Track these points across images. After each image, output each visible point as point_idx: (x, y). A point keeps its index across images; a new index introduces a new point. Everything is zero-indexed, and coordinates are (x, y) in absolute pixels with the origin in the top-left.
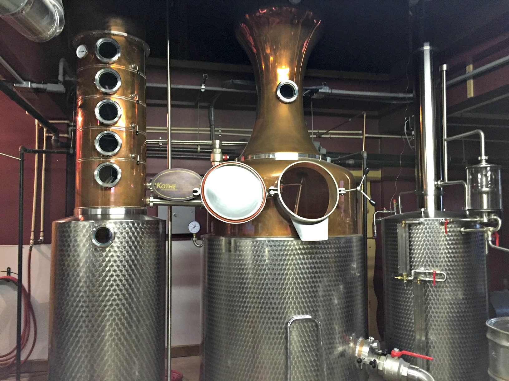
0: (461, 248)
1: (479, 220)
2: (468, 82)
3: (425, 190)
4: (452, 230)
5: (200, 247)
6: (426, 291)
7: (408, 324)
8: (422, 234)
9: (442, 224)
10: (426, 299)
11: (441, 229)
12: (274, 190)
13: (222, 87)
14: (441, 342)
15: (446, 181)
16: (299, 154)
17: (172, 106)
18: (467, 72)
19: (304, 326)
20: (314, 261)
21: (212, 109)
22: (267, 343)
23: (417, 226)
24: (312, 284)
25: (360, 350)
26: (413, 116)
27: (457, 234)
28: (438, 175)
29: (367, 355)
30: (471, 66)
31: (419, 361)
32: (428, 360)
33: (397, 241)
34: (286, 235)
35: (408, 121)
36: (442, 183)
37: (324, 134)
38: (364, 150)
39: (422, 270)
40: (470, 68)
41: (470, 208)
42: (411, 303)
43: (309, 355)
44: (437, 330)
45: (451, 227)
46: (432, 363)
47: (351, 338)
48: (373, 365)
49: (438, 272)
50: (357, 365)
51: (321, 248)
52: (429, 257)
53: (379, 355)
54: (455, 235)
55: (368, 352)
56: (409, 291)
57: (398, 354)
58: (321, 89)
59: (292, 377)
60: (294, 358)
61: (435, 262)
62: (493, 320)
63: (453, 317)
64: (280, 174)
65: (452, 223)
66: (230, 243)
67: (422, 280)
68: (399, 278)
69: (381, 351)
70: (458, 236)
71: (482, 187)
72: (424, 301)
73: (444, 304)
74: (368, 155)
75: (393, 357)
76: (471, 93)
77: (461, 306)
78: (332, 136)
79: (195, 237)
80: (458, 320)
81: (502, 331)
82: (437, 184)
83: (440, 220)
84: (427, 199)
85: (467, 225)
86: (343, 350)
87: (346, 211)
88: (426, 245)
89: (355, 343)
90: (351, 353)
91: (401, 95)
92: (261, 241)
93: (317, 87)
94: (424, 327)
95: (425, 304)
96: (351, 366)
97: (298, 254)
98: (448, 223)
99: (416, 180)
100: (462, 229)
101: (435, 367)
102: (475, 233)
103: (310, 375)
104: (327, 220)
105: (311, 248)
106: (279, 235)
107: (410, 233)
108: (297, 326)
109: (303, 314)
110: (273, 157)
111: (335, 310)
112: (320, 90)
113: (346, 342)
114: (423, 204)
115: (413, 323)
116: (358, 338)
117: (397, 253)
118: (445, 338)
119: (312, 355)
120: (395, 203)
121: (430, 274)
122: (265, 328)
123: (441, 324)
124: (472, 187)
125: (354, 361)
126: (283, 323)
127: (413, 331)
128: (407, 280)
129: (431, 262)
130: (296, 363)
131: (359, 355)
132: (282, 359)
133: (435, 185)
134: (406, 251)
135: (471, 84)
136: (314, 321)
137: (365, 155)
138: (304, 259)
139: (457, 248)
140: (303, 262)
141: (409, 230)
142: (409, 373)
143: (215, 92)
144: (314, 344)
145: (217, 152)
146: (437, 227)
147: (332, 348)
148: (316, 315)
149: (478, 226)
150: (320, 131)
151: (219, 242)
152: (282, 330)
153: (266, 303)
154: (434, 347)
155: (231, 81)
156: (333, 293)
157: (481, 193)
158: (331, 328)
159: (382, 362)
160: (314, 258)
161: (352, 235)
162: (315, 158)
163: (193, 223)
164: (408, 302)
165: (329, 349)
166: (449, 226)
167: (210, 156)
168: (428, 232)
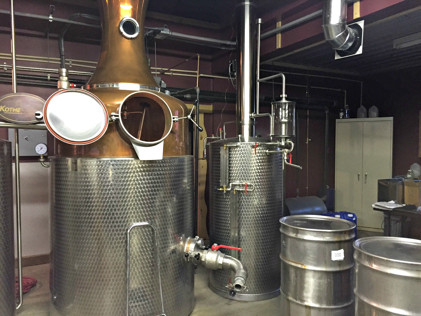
0: (266, 165)
1: (279, 144)
2: (277, 35)
3: (242, 120)
4: (260, 151)
5: (48, 167)
6: (240, 199)
7: (226, 224)
8: (238, 155)
9: (253, 147)
10: (240, 205)
11: (252, 151)
12: (115, 116)
13: (70, 19)
14: (249, 236)
15: (258, 114)
16: (140, 85)
17: (16, 33)
18: (277, 27)
19: (142, 231)
20: (151, 177)
21: (62, 40)
22: (110, 247)
23: (235, 149)
24: (149, 197)
25: (188, 247)
26: (235, 60)
27: (264, 154)
28: (252, 110)
29: (193, 250)
30: (280, 22)
31: (233, 252)
32: (239, 251)
33: (220, 161)
34: (127, 155)
35: (232, 64)
36: (255, 115)
37: (166, 71)
38: (197, 86)
39: (237, 182)
40: (279, 24)
41: (273, 135)
42: (228, 209)
43: (145, 254)
44: (247, 228)
45: (260, 149)
46: (242, 252)
47: (181, 238)
48: (197, 257)
49: (249, 184)
50: (185, 259)
51: (158, 166)
52: (243, 173)
53: (202, 249)
54: (262, 156)
55: (194, 248)
56: (227, 199)
57: (217, 247)
58: (163, 30)
59: (131, 273)
60: (133, 258)
61: (247, 176)
62: (285, 218)
63: (258, 217)
64: (121, 102)
65: (260, 146)
66: (76, 163)
67: (237, 191)
68: (221, 189)
69: (204, 247)
70: (264, 156)
71: (282, 119)
72: (238, 206)
73: (252, 208)
74: (200, 91)
75: (213, 250)
76: (279, 46)
77: (264, 209)
78: (174, 74)
79: (42, 158)
80: (262, 220)
81: (289, 226)
82: (252, 116)
83: (251, 144)
84: (243, 127)
85: (270, 148)
86: (174, 248)
87: (180, 136)
88: (241, 163)
89: (184, 242)
90: (181, 250)
91: (228, 43)
92: (104, 161)
93: (160, 29)
94: (237, 226)
95: (239, 208)
96: (180, 261)
97: (137, 172)
98: (257, 146)
99: (236, 113)
100: (267, 151)
101: (244, 256)
102: (276, 154)
103: (147, 270)
104: (162, 143)
105: (149, 167)
106: (121, 156)
107: (230, 154)
108: (136, 231)
109: (141, 221)
110: (117, 87)
111: (168, 217)
112: (162, 32)
113: (176, 241)
114: (240, 131)
115: (229, 224)
116: (187, 238)
117: (220, 170)
118: (252, 234)
119: (149, 254)
120: (221, 131)
121: (243, 185)
122: (108, 235)
123: (249, 223)
124: (275, 119)
125: (182, 257)
126: (124, 230)
127: (229, 230)
128: (226, 191)
129: (244, 176)
130: (134, 262)
131: (187, 251)
132: (122, 260)
133: (250, 117)
134: (226, 168)
135: (279, 37)
136: (150, 226)
137: (198, 90)
138: (142, 176)
139: (263, 165)
140: (142, 178)
141: (229, 152)
142: (224, 261)
143: (64, 23)
144: (150, 245)
145: (64, 80)
146: (249, 149)
147: (165, 247)
148: (152, 222)
149: (279, 149)
150: (163, 69)
151: (64, 162)
152: (123, 236)
153: (109, 214)
154: (244, 241)
155: (78, 14)
156: (167, 203)
157: (281, 123)
158: (165, 232)
159: (204, 255)
160: (151, 175)
161: (184, 156)
162: (155, 89)
163: (40, 145)
164: (226, 208)
165: (162, 248)
166: (258, 148)
167: (57, 84)
168: (243, 154)
